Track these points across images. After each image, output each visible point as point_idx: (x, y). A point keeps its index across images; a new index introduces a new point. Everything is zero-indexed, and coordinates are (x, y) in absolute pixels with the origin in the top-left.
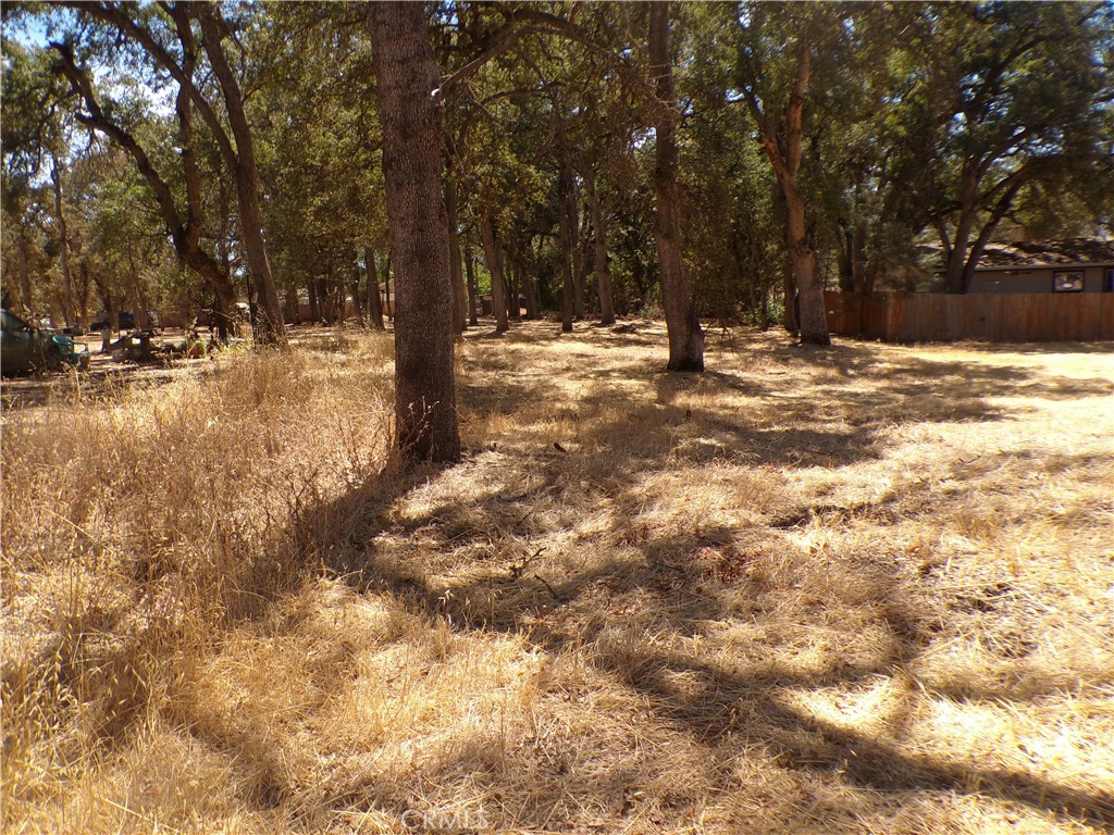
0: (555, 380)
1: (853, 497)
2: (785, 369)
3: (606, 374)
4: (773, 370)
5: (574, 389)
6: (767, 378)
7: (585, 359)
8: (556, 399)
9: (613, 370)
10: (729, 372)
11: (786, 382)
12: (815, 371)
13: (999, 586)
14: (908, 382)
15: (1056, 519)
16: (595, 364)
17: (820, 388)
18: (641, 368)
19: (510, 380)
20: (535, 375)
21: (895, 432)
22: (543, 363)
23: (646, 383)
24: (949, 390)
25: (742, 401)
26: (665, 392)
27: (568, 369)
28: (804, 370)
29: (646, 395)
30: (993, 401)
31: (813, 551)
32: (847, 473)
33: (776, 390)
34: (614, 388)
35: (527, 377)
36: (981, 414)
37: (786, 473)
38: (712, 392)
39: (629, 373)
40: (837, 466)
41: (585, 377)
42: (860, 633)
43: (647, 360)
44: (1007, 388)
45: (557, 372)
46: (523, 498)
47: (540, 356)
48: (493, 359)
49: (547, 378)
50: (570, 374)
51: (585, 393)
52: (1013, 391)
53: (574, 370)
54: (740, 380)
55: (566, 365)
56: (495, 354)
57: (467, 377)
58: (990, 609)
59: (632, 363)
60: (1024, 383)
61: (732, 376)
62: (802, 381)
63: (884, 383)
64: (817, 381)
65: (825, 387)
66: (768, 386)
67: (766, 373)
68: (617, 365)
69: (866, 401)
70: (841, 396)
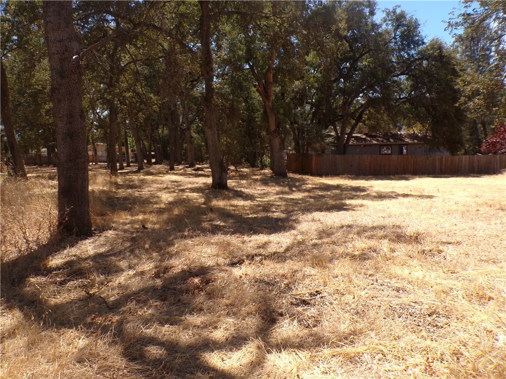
0: (159, 194)
1: (272, 249)
2: (264, 188)
3: (183, 190)
4: (259, 188)
5: (167, 197)
6: (255, 192)
7: (175, 183)
8: (156, 203)
9: (187, 189)
10: (239, 189)
11: (264, 194)
12: (278, 189)
13: (317, 292)
14: (317, 193)
15: (353, 257)
16: (180, 185)
17: (278, 196)
18: (200, 187)
19: (137, 194)
20: (149, 191)
21: (301, 217)
22: (155, 185)
23: (201, 194)
24: (332, 197)
25: (241, 203)
26: (208, 200)
27: (165, 189)
28: (273, 188)
29: (199, 201)
30: (348, 202)
31: (241, 277)
32: (274, 238)
33: (258, 198)
34: (185, 197)
35: (145, 192)
36: (340, 208)
37: (246, 238)
38: (229, 198)
39: (193, 190)
40: (270, 234)
41: (174, 192)
42: (244, 320)
43: (204, 184)
44: (356, 195)
45: (160, 190)
46: (114, 255)
47: (153, 182)
48: (132, 183)
49: (154, 192)
50: (166, 190)
51: (171, 199)
52: (358, 197)
53: (169, 188)
54: (243, 193)
55: (165, 186)
56: (133, 181)
57: (115, 192)
58: (308, 304)
59: (197, 185)
60: (363, 194)
61: (241, 191)
62: (271, 193)
63: (306, 194)
64: (277, 194)
65: (281, 196)
66: (256, 195)
67: (257, 190)
68: (190, 186)
69: (295, 202)
70: (286, 200)
